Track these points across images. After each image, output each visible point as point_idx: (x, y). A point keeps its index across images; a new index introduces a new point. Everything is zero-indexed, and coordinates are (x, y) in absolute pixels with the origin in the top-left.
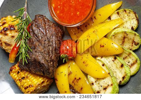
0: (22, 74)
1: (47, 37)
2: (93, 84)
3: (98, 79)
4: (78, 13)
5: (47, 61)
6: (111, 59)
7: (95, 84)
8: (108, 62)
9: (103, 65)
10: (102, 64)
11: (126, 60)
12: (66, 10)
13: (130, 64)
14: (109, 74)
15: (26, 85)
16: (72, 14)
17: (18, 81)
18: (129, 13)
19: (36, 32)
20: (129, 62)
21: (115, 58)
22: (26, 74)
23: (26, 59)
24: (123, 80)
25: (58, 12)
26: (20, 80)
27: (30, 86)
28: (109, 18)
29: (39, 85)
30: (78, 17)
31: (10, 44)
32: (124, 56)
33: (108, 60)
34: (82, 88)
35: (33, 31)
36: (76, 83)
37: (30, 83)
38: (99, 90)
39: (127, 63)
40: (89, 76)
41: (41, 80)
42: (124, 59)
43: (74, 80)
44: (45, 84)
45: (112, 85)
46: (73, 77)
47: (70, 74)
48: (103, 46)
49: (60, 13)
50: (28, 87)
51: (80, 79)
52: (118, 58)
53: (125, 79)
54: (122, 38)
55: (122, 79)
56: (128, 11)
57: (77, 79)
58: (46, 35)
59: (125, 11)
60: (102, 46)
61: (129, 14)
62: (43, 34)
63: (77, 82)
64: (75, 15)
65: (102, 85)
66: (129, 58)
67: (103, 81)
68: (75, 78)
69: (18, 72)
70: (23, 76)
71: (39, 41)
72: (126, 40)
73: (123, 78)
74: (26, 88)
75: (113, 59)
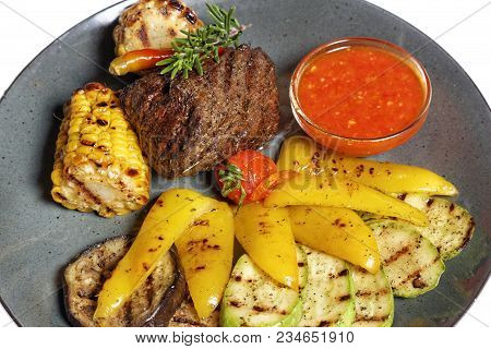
0: (109, 115)
2: (238, 279)
6: (332, 268)
7: (243, 282)
8: (315, 270)
9: (301, 265)
10: (302, 261)
11: (362, 299)
13: (362, 313)
14: (300, 288)
15: (92, 138)
16: (337, 114)
17: (82, 119)
18: (459, 217)
20: (363, 309)
22: (118, 122)
25: (311, 86)
26: (88, 119)
27: (103, 148)
30: (345, 128)
33: (321, 267)
34: (203, 268)
36: (197, 250)
37: (107, 144)
38: (241, 300)
39: (358, 307)
40: (244, 258)
41: (135, 163)
42: (359, 294)
43: (197, 242)
44: (130, 183)
45: (284, 313)
46: (201, 233)
47: (200, 223)
48: (343, 225)
50: (93, 145)
51: (216, 247)
54: (398, 249)
56: (458, 211)
57: (207, 243)
59: (452, 208)
60: (341, 222)
61: (454, 221)
63: (203, 250)
65: (261, 298)
66: (374, 300)
68: (205, 241)
69: (103, 104)
70: (108, 118)
72: (405, 257)
74: (84, 143)
75: (334, 272)
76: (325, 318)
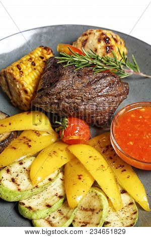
0: (39, 63)
1: (95, 97)
2: (21, 164)
3: (28, 171)
4: (131, 143)
5: (59, 93)
6: (60, 192)
7: (21, 166)
8: (54, 187)
9: (50, 180)
10: (52, 178)
11: (58, 214)
12: (137, 126)
13: (51, 219)
14: (37, 187)
15: (23, 67)
16: (130, 135)
17: (29, 57)
18: (132, 218)
19: (103, 81)
20: (54, 218)
21: (60, 197)
22: (39, 68)
23: (63, 61)
24: (26, 207)
25: (133, 116)
26: (31, 59)
27: (21, 73)
28: (124, 191)
29: (23, 85)
30: (126, 143)
31: (86, 47)
32: (64, 211)
33: (58, 188)
34: (15, 149)
35: (104, 77)
36: (23, 141)
37: (26, 73)
38: (12, 172)
39: (53, 215)
40: (33, 158)
41: (30, 88)
42: (59, 211)
43: (27, 139)
44: (23, 95)
45: (19, 190)
46: (33, 137)
47: (37, 133)
48: (80, 178)
49: (132, 119)
50: (20, 69)
51: (30, 146)
52: (61, 201)
53: (27, 210)
54: (92, 208)
55: (28, 206)
56: (134, 216)
58: (98, 96)
59: (135, 213)
60: (81, 177)
61: (129, 218)
62: (100, 92)
63: (25, 143)
64: (129, 139)
65: (20, 177)
66: (60, 218)
67: (26, 178)
68: (30, 141)
69: (42, 58)
70: (37, 64)
71: (89, 84)
72: (90, 213)
73: (30, 208)
74: (18, 66)
75: (59, 194)
76: (32, 206)
